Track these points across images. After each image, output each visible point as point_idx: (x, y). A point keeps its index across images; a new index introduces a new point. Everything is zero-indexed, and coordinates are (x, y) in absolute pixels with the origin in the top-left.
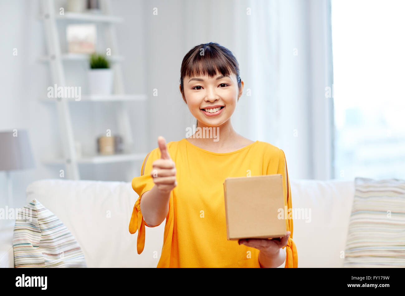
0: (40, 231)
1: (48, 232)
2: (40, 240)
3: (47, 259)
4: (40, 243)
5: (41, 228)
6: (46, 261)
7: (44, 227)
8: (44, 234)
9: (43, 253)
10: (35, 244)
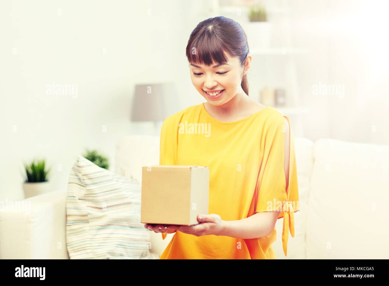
0: (85, 186)
1: (92, 187)
2: (84, 194)
3: (90, 212)
4: (85, 197)
5: (86, 183)
6: (89, 214)
7: (88, 182)
8: (88, 188)
9: (87, 206)
10: (80, 198)
